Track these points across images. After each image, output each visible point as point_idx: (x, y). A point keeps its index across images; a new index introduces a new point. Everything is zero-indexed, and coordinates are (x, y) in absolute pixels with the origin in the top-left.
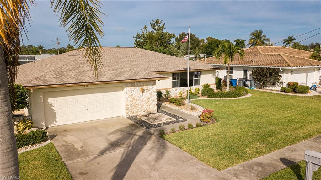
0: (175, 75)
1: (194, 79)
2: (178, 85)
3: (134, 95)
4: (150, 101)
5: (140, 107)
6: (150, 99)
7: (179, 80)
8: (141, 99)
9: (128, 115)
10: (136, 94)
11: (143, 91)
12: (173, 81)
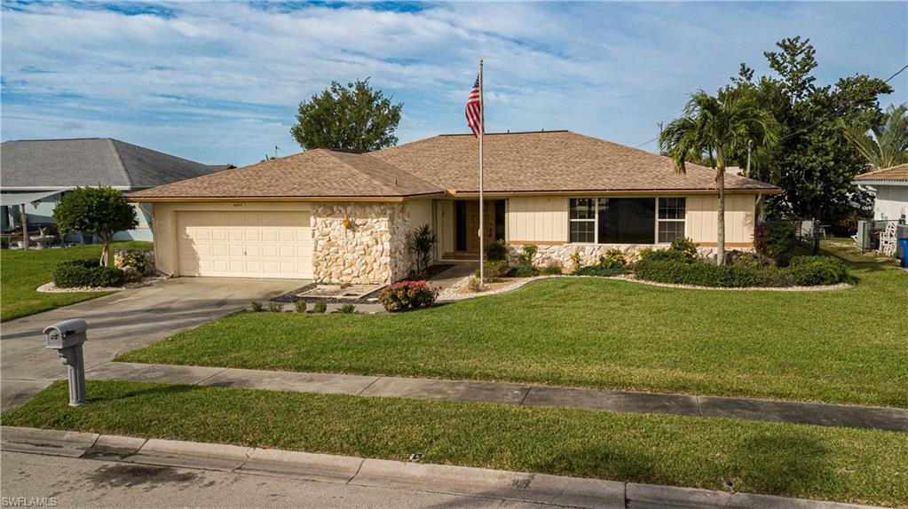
0: (578, 204)
1: (657, 220)
2: (593, 234)
3: (331, 235)
4: (373, 253)
5: (347, 265)
6: (374, 249)
7: (596, 220)
8: (350, 247)
9: (317, 277)
10: (336, 233)
11: (351, 226)
12: (571, 222)
